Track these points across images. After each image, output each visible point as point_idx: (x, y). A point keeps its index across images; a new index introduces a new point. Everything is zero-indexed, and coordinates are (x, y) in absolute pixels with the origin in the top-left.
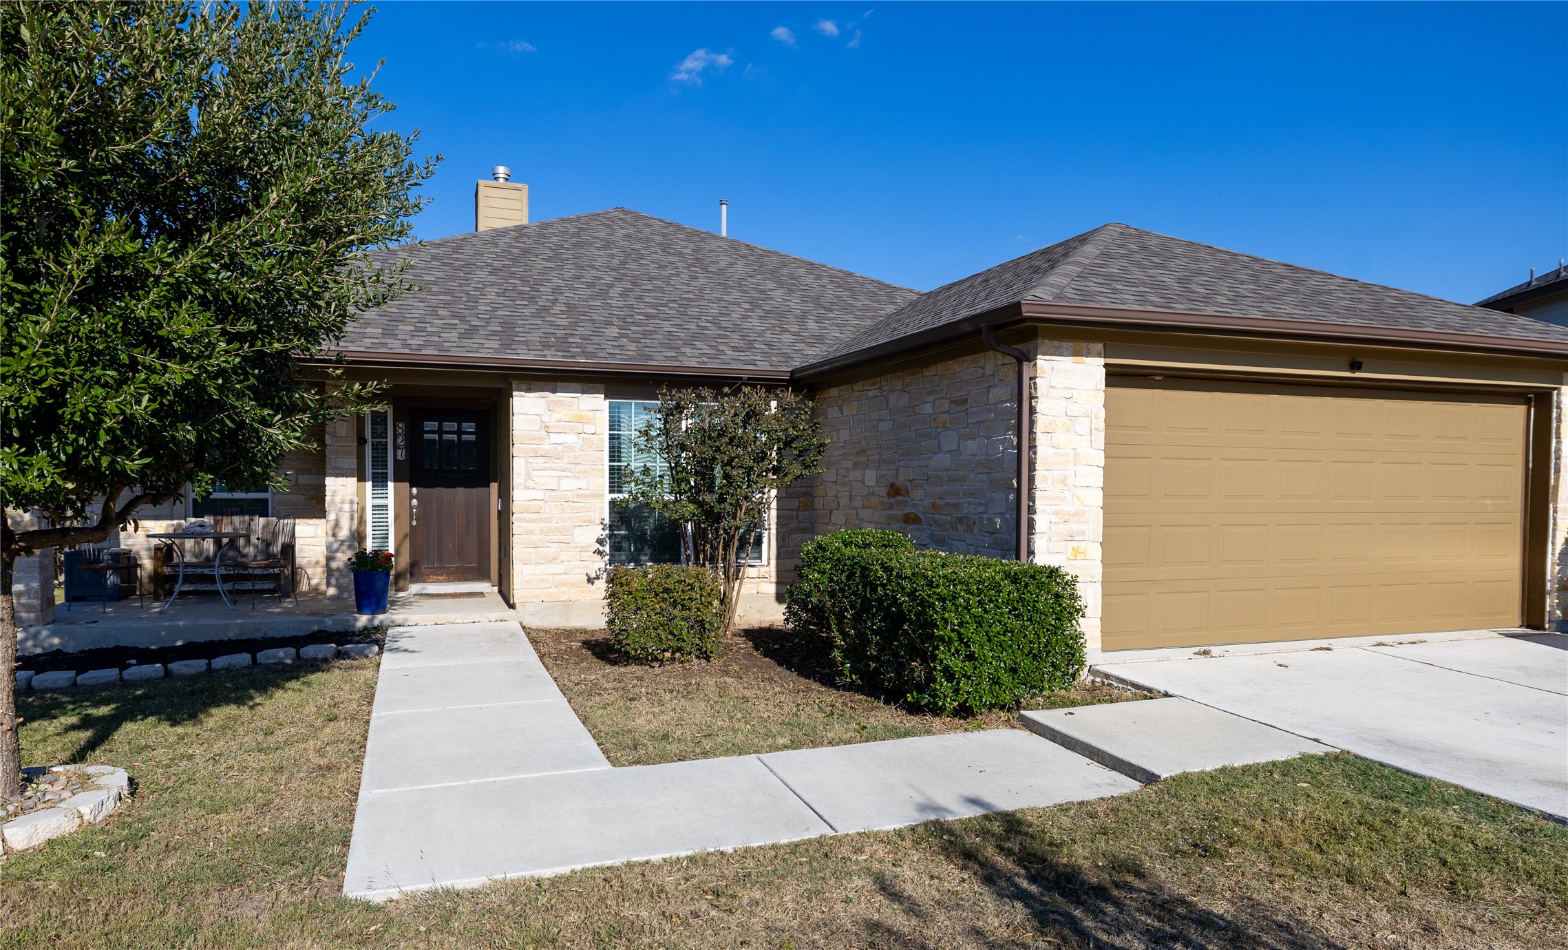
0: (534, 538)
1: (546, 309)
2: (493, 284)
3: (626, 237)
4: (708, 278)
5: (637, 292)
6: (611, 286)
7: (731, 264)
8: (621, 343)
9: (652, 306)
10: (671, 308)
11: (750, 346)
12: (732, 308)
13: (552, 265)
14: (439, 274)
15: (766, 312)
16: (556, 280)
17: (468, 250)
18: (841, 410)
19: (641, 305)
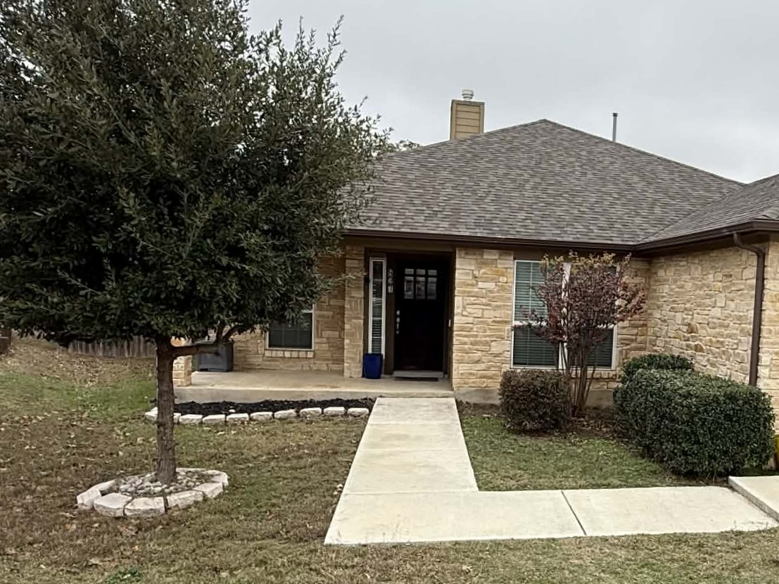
0: (466, 346)
1: (482, 198)
2: (451, 180)
3: (544, 143)
4: (594, 174)
5: (544, 186)
6: (527, 181)
7: (612, 163)
8: (526, 224)
9: (554, 196)
10: (564, 198)
11: (611, 227)
12: (606, 197)
13: (490, 165)
14: (417, 174)
15: (630, 200)
16: (492, 178)
17: (439, 155)
18: (665, 272)
19: (544, 196)
